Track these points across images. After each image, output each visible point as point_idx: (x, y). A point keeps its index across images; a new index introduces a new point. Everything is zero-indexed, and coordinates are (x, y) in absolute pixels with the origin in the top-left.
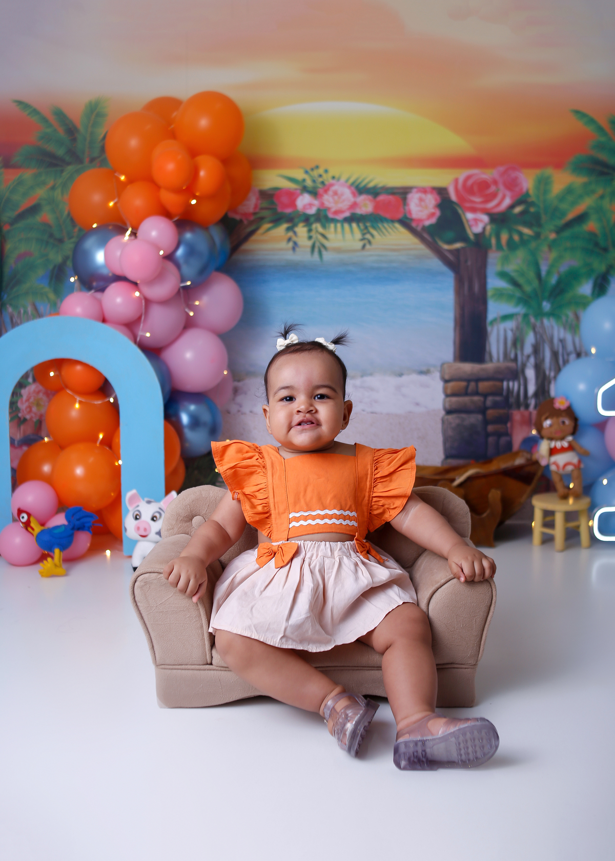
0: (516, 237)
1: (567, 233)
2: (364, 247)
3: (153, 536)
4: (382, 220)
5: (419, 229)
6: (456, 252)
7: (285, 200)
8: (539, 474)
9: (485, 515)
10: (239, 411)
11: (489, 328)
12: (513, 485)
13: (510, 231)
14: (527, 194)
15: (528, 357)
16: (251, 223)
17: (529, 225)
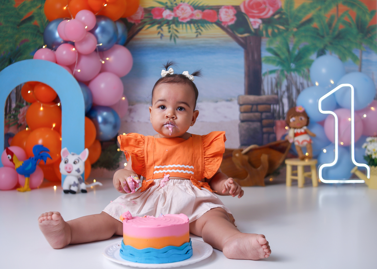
0: (276, 31)
1: (303, 28)
2: (197, 36)
3: (74, 172)
4: (206, 22)
5: (225, 26)
6: (245, 39)
7: (157, 13)
8: (289, 147)
9: (259, 168)
10: (132, 121)
11: (263, 77)
12: (275, 153)
13: (273, 27)
14: (281, 9)
15: (284, 92)
16: (140, 25)
17: (283, 24)
